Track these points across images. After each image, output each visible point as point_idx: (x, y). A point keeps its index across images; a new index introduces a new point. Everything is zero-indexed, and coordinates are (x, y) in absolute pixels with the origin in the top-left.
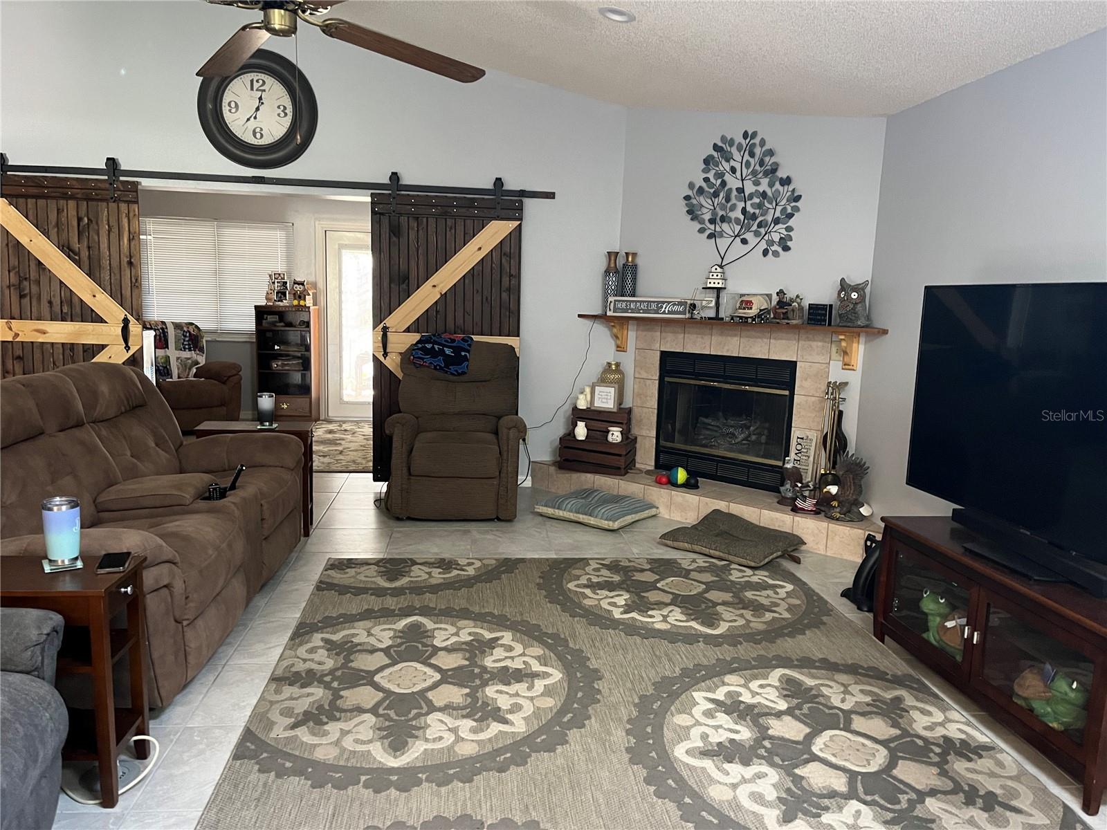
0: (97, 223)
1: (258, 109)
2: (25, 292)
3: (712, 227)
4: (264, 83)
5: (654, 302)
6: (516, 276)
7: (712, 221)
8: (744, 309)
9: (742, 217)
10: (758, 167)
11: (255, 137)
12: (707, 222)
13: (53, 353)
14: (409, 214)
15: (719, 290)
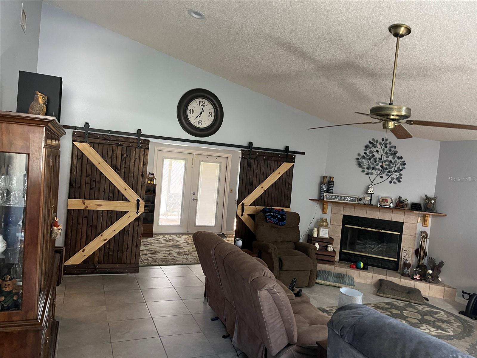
0: (130, 157)
1: (201, 113)
2: (93, 187)
3: (368, 171)
4: (205, 103)
5: (343, 196)
6: (290, 184)
7: (368, 169)
8: (384, 202)
9: (381, 169)
10: (388, 152)
11: (199, 124)
12: (365, 169)
13: (102, 215)
14: (255, 159)
15: (371, 194)
